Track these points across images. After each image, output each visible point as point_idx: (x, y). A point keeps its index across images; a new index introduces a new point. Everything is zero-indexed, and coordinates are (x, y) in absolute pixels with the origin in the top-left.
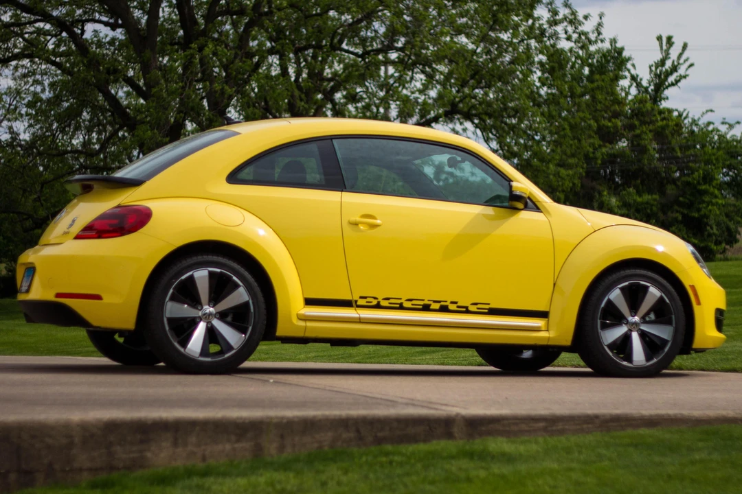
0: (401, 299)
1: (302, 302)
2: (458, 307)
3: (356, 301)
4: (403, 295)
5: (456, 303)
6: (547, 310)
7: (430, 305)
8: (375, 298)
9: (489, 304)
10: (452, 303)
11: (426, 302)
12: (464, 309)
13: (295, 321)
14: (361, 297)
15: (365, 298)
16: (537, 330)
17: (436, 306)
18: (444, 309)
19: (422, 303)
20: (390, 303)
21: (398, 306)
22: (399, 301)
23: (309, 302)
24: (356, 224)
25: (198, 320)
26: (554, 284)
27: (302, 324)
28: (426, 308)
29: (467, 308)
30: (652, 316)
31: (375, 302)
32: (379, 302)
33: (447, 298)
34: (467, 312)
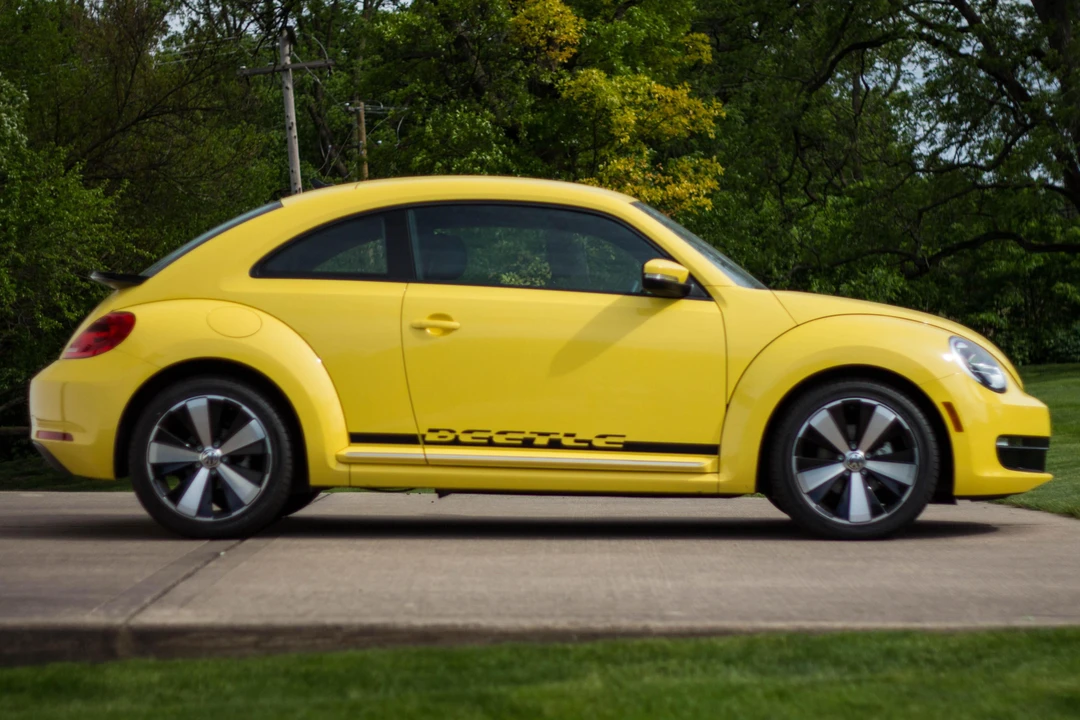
0: (489, 431)
1: (345, 439)
2: (576, 441)
3: (424, 436)
4: (493, 426)
5: (573, 435)
6: (716, 442)
7: (533, 440)
8: (451, 431)
9: (624, 436)
10: (567, 435)
11: (528, 435)
12: (586, 445)
13: (333, 464)
14: (431, 431)
15: (436, 431)
16: (700, 472)
17: (544, 441)
18: (555, 445)
19: (521, 436)
20: (473, 438)
21: (485, 441)
22: (487, 435)
23: (356, 438)
24: (422, 328)
25: (198, 466)
26: (727, 406)
27: (344, 469)
28: (528, 444)
29: (590, 442)
30: (888, 449)
31: (451, 437)
32: (457, 437)
33: (559, 429)
34: (591, 447)
